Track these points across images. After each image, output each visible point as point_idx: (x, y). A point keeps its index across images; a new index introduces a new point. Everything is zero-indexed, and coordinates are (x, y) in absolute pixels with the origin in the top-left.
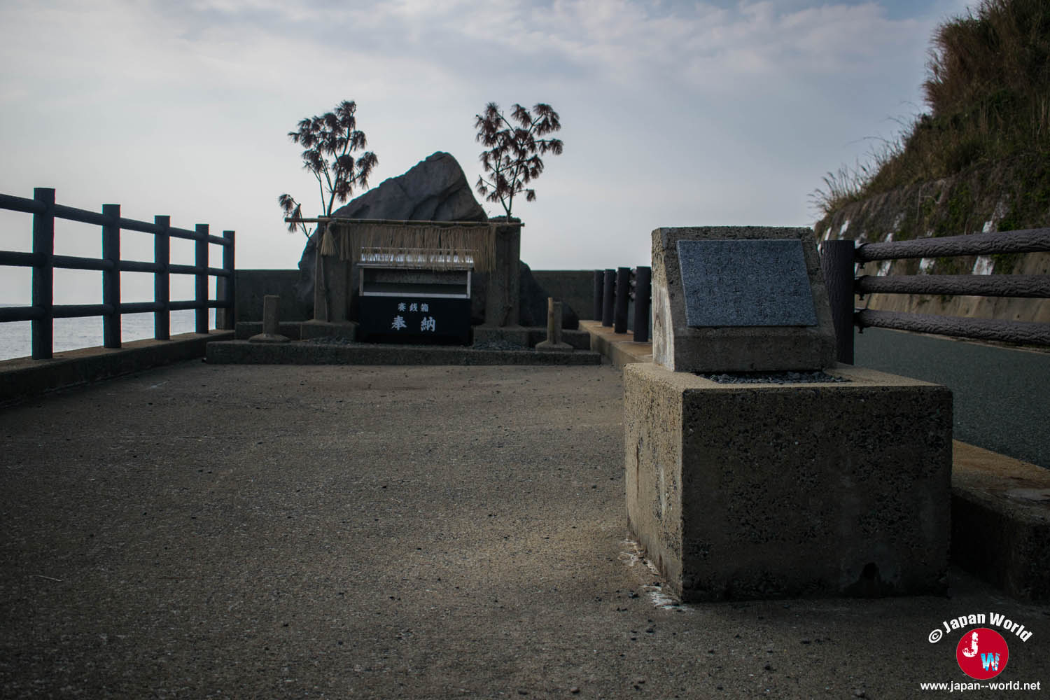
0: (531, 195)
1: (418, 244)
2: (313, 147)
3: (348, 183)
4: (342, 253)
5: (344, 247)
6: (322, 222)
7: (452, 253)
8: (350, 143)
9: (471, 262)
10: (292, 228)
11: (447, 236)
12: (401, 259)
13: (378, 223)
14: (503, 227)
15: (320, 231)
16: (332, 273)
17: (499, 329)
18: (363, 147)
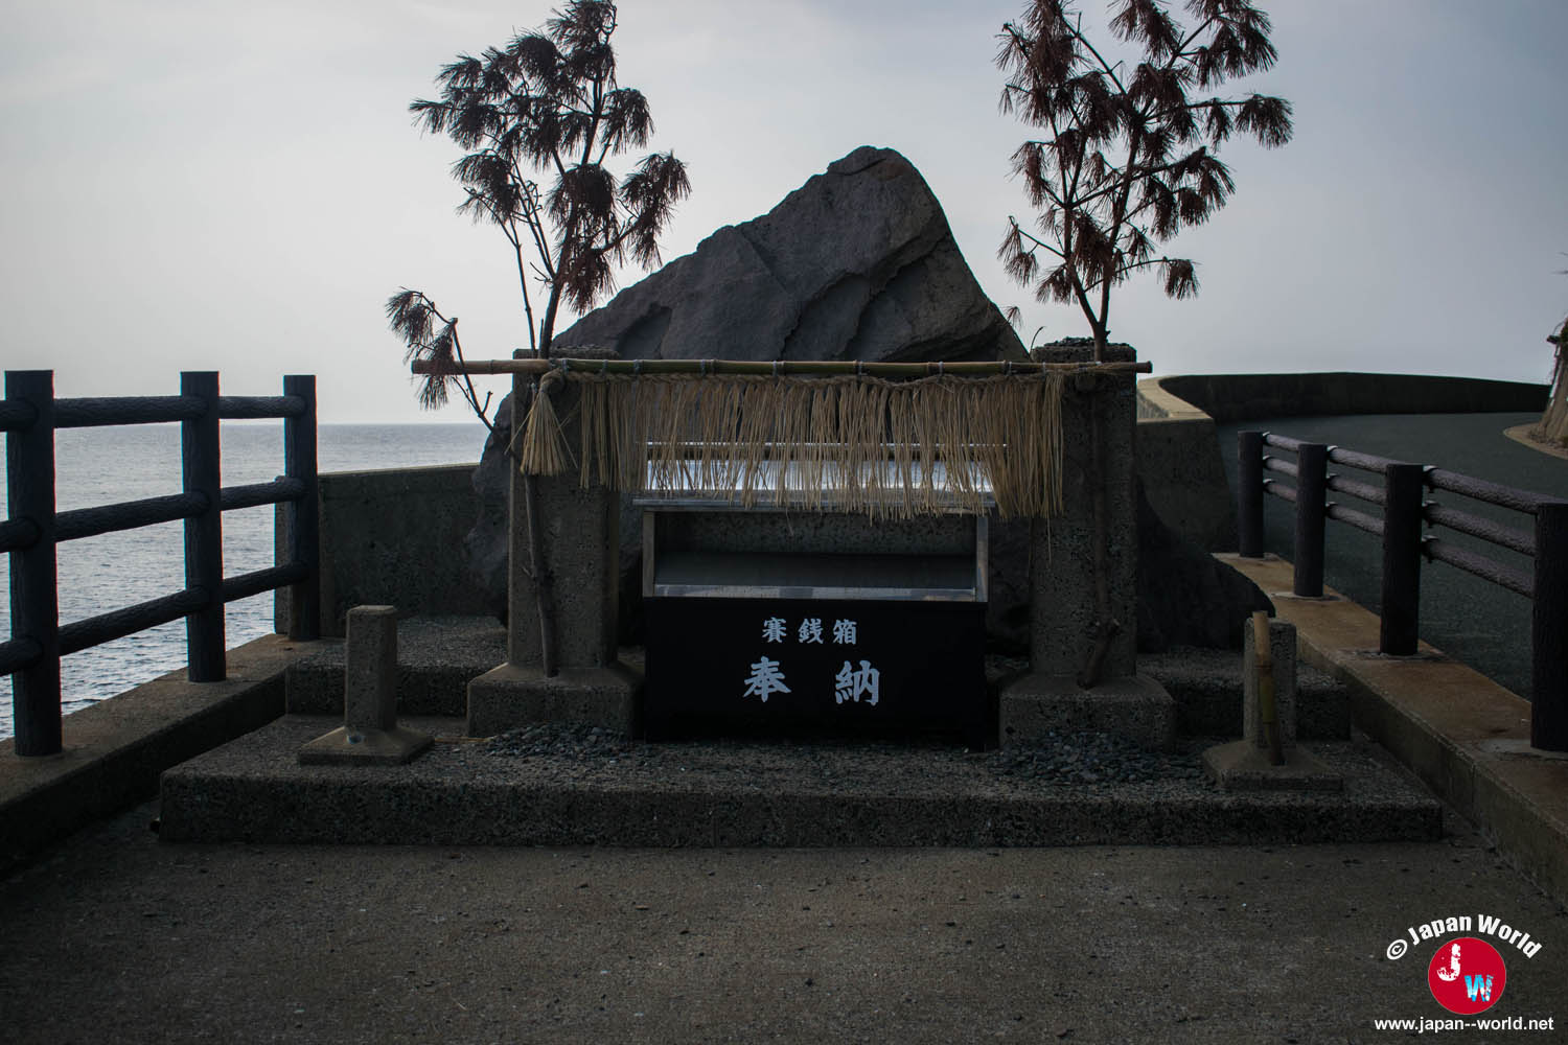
0: (1181, 275)
1: (820, 434)
2: (487, 144)
3: (600, 252)
4: (586, 467)
5: (593, 450)
6: (523, 370)
7: (927, 456)
8: (601, 129)
9: (988, 488)
10: (433, 395)
11: (909, 406)
12: (767, 483)
13: (694, 369)
14: (1084, 375)
15: (519, 402)
16: (558, 525)
17: (1082, 696)
18: (641, 139)
